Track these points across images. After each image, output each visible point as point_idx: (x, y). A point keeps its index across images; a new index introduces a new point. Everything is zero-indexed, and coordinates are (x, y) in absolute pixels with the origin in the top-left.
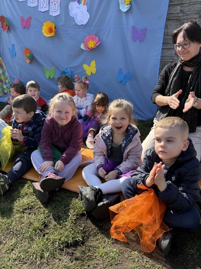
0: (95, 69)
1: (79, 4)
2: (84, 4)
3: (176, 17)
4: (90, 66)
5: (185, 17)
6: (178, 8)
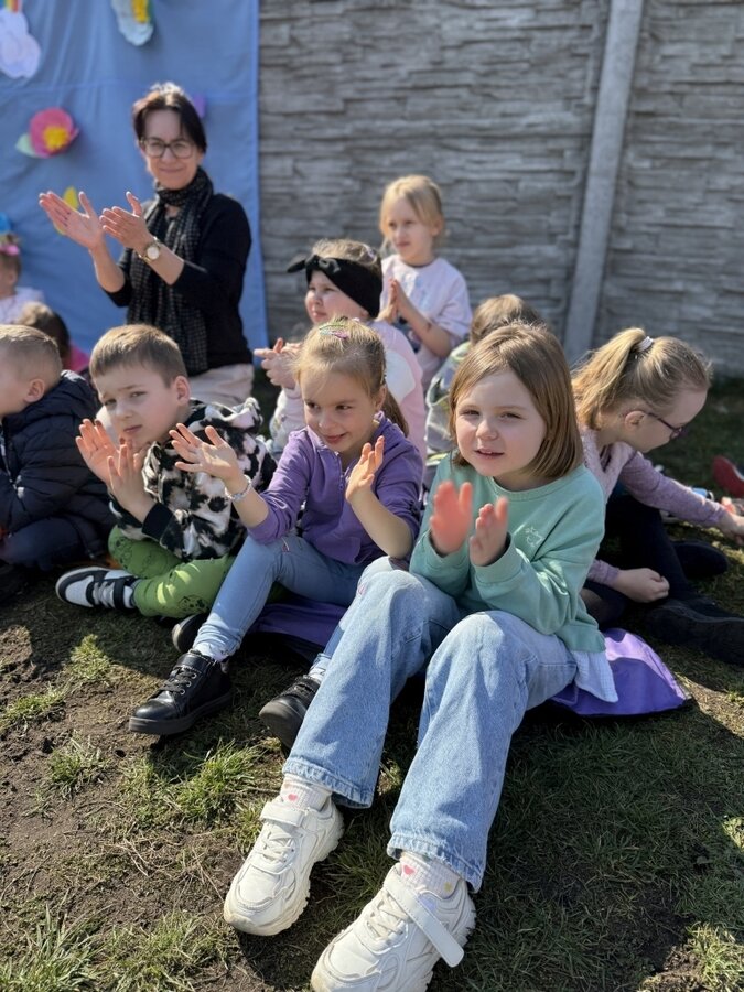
2: (15, 9)
3: (279, 56)
5: (305, 59)
6: (284, 29)
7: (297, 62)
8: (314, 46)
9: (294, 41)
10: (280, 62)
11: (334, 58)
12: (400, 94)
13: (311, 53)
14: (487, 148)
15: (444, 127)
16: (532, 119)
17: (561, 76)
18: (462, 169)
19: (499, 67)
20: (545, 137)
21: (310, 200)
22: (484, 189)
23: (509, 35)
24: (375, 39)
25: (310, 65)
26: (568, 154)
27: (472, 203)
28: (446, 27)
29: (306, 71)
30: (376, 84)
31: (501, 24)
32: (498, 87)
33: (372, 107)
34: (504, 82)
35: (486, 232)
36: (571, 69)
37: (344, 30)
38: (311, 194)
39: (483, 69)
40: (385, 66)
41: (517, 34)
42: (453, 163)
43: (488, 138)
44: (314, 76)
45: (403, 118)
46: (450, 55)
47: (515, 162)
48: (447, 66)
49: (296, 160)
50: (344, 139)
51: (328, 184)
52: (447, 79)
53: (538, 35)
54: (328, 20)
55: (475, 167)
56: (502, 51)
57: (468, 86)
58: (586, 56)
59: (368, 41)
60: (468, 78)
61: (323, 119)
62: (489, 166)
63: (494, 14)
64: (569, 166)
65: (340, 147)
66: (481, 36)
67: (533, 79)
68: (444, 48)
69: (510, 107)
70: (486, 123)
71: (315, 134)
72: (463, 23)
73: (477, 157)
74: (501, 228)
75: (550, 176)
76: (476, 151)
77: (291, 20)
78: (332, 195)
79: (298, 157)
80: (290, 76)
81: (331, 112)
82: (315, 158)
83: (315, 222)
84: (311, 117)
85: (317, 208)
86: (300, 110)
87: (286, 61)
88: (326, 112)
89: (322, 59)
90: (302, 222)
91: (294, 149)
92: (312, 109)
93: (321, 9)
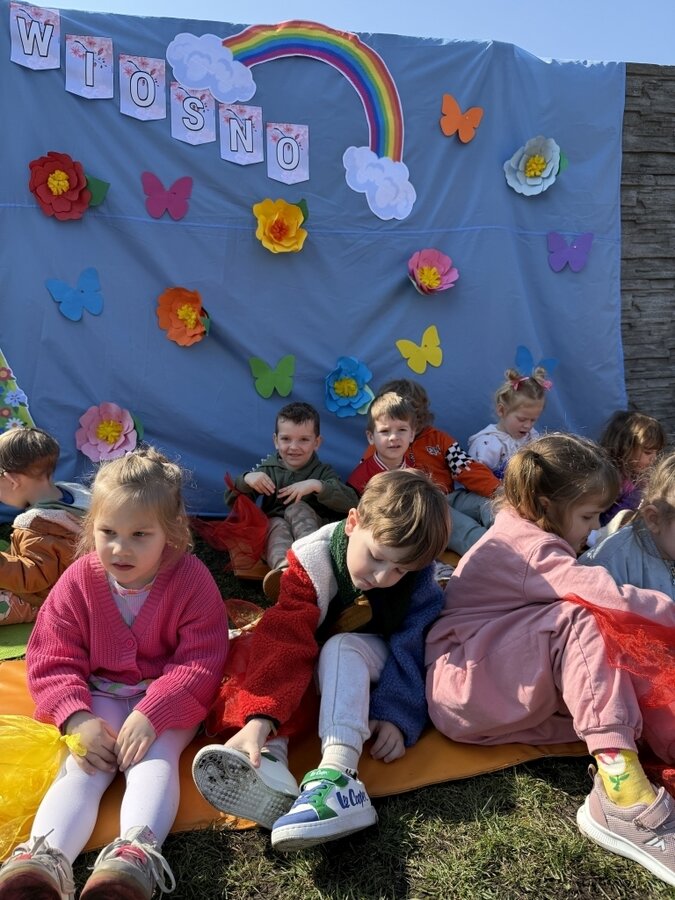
0: (439, 352)
1: (379, 156)
2: (397, 158)
3: (629, 215)
4: (423, 345)
6: (633, 194)
7: (643, 218)
8: (656, 208)
9: (640, 203)
10: (630, 218)
21: (646, 328)
25: (653, 221)
29: (649, 226)
38: (647, 324)
44: (654, 231)
49: (633, 297)
51: (660, 315)
54: (667, 188)
71: (652, 275)
77: (639, 186)
78: (663, 323)
79: (636, 293)
80: (635, 230)
81: (666, 258)
82: (650, 294)
83: (647, 346)
84: (649, 261)
85: (650, 335)
86: (642, 255)
87: (635, 218)
88: (662, 258)
89: (662, 217)
90: (635, 347)
91: (634, 287)
92: (651, 255)
93: (662, 181)
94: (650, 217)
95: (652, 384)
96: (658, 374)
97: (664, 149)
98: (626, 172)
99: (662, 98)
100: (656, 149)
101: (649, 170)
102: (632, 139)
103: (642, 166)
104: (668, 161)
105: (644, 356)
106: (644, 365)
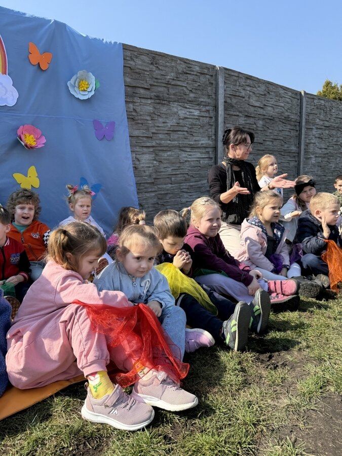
0: (38, 180)
2: (4, 73)
3: (130, 115)
4: (28, 177)
6: (131, 105)
7: (137, 118)
8: (142, 113)
9: (135, 110)
10: (131, 117)
11: (148, 118)
12: (169, 132)
13: (141, 115)
14: (192, 151)
15: (181, 144)
16: (202, 142)
17: (207, 130)
18: (186, 157)
19: (194, 126)
20: (206, 148)
21: (142, 169)
22: (192, 163)
23: (195, 117)
24: (161, 113)
25: (141, 119)
26: (210, 152)
27: (189, 168)
28: (180, 112)
29: (139, 122)
30: (162, 128)
31: (192, 114)
32: (194, 132)
33: (161, 136)
34: (195, 131)
35: (193, 177)
36: (208, 129)
37: (150, 109)
38: (143, 167)
39: (190, 126)
40: (164, 123)
41: (197, 117)
42: (184, 155)
43: (192, 147)
44: (142, 124)
45: (170, 140)
46: (181, 121)
47: (199, 155)
48: (180, 125)
49: (136, 154)
50: (153, 147)
51: (148, 163)
52: (181, 129)
53: (201, 118)
54: (145, 104)
55: (190, 157)
56: (194, 122)
57: (187, 131)
58: (212, 125)
59: (159, 114)
60: (186, 129)
61: (145, 139)
62: (193, 156)
63: (191, 110)
64: (211, 156)
65: (151, 150)
66: (188, 117)
67: (201, 131)
68: (180, 119)
69: (197, 138)
70: (192, 143)
71: (143, 144)
72: (184, 112)
73: (190, 154)
74: (197, 176)
75: (207, 159)
76: (189, 152)
77: (133, 102)
78: (150, 167)
79: (137, 153)
80: (133, 123)
81: (148, 137)
82: (143, 153)
83: (144, 177)
84: (141, 138)
85: (145, 172)
86: (137, 135)
87: (133, 117)
88: (146, 137)
89: (145, 118)
90: (139, 178)
91: (136, 150)
92: (142, 135)
93: (143, 101)
94: (139, 117)
95: (148, 195)
96: (150, 190)
97: (143, 86)
98: (127, 95)
99: (140, 63)
100: (139, 86)
101: (137, 95)
102: (128, 80)
103: (134, 93)
104: (145, 92)
105: (143, 182)
106: (144, 186)
